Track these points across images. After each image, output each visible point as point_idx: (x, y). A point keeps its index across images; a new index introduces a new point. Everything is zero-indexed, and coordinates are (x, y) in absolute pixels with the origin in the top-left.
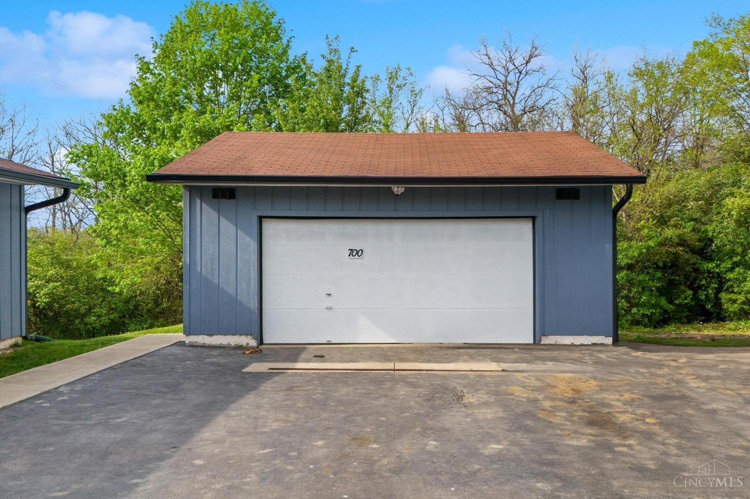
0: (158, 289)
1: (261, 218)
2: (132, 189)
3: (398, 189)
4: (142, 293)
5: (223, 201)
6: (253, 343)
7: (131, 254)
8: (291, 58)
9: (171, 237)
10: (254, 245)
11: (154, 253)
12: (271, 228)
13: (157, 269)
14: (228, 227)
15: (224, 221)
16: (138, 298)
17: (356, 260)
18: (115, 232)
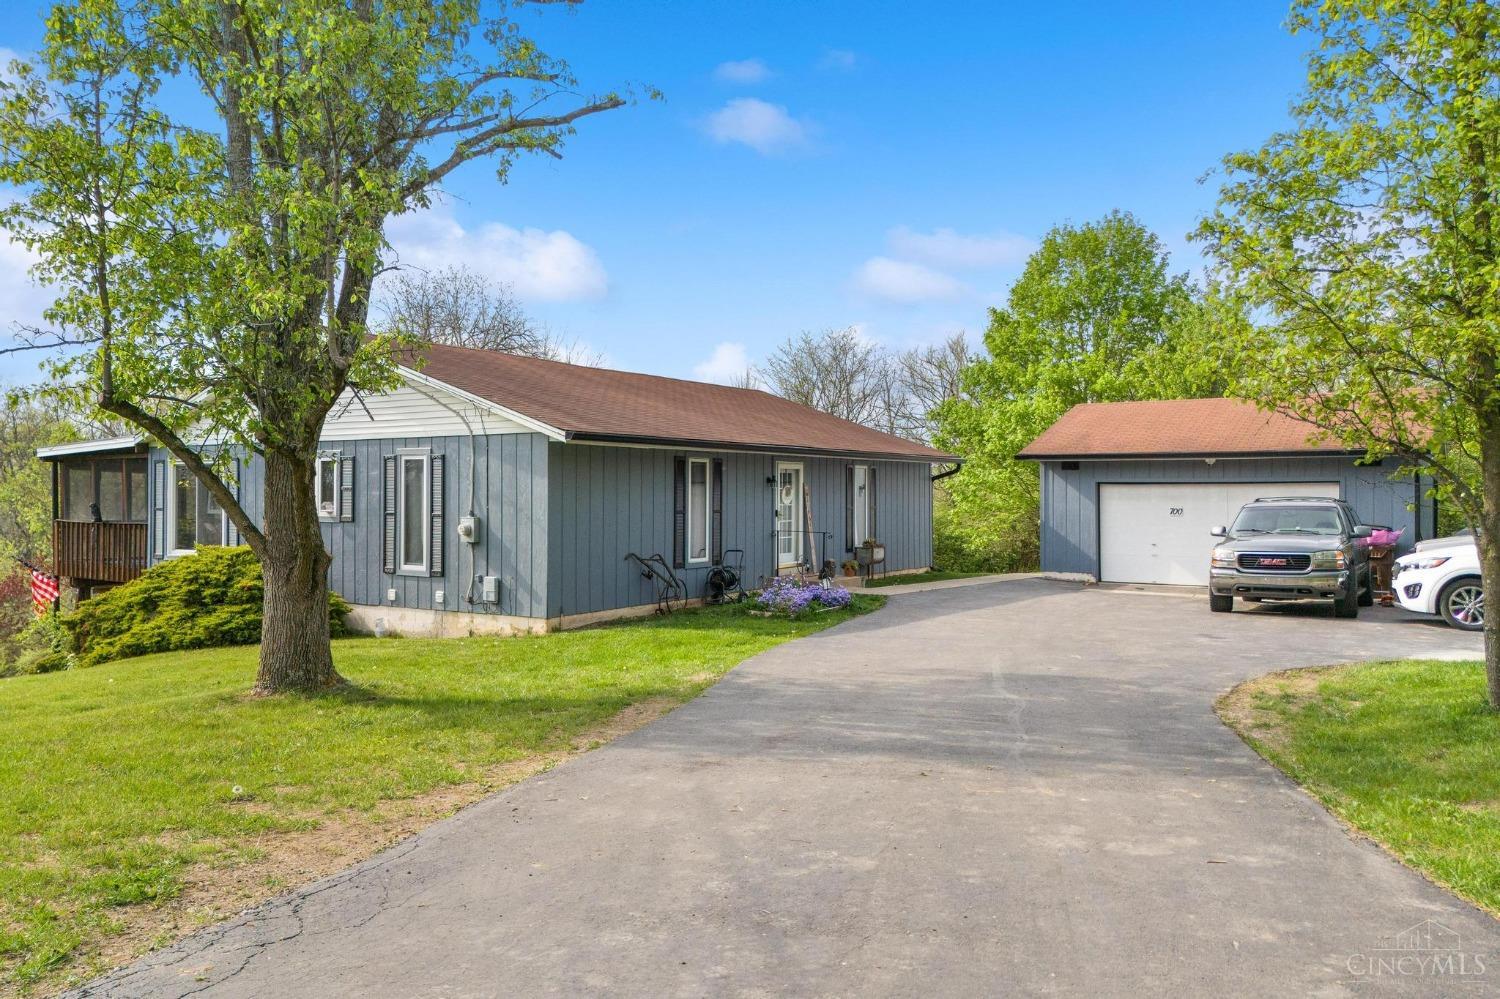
0: (1014, 551)
1: (1099, 484)
2: (989, 447)
3: (1211, 461)
4: (995, 556)
5: (1069, 471)
6: (1093, 579)
7: (986, 511)
8: (1169, 280)
9: (1029, 492)
10: (1093, 508)
11: (1009, 510)
12: (1107, 492)
13: (1014, 527)
14: (1072, 492)
15: (1069, 487)
16: (992, 561)
17: (1176, 518)
18: (972, 487)
